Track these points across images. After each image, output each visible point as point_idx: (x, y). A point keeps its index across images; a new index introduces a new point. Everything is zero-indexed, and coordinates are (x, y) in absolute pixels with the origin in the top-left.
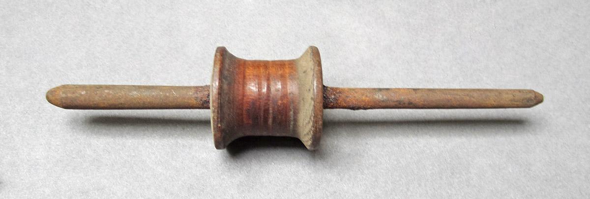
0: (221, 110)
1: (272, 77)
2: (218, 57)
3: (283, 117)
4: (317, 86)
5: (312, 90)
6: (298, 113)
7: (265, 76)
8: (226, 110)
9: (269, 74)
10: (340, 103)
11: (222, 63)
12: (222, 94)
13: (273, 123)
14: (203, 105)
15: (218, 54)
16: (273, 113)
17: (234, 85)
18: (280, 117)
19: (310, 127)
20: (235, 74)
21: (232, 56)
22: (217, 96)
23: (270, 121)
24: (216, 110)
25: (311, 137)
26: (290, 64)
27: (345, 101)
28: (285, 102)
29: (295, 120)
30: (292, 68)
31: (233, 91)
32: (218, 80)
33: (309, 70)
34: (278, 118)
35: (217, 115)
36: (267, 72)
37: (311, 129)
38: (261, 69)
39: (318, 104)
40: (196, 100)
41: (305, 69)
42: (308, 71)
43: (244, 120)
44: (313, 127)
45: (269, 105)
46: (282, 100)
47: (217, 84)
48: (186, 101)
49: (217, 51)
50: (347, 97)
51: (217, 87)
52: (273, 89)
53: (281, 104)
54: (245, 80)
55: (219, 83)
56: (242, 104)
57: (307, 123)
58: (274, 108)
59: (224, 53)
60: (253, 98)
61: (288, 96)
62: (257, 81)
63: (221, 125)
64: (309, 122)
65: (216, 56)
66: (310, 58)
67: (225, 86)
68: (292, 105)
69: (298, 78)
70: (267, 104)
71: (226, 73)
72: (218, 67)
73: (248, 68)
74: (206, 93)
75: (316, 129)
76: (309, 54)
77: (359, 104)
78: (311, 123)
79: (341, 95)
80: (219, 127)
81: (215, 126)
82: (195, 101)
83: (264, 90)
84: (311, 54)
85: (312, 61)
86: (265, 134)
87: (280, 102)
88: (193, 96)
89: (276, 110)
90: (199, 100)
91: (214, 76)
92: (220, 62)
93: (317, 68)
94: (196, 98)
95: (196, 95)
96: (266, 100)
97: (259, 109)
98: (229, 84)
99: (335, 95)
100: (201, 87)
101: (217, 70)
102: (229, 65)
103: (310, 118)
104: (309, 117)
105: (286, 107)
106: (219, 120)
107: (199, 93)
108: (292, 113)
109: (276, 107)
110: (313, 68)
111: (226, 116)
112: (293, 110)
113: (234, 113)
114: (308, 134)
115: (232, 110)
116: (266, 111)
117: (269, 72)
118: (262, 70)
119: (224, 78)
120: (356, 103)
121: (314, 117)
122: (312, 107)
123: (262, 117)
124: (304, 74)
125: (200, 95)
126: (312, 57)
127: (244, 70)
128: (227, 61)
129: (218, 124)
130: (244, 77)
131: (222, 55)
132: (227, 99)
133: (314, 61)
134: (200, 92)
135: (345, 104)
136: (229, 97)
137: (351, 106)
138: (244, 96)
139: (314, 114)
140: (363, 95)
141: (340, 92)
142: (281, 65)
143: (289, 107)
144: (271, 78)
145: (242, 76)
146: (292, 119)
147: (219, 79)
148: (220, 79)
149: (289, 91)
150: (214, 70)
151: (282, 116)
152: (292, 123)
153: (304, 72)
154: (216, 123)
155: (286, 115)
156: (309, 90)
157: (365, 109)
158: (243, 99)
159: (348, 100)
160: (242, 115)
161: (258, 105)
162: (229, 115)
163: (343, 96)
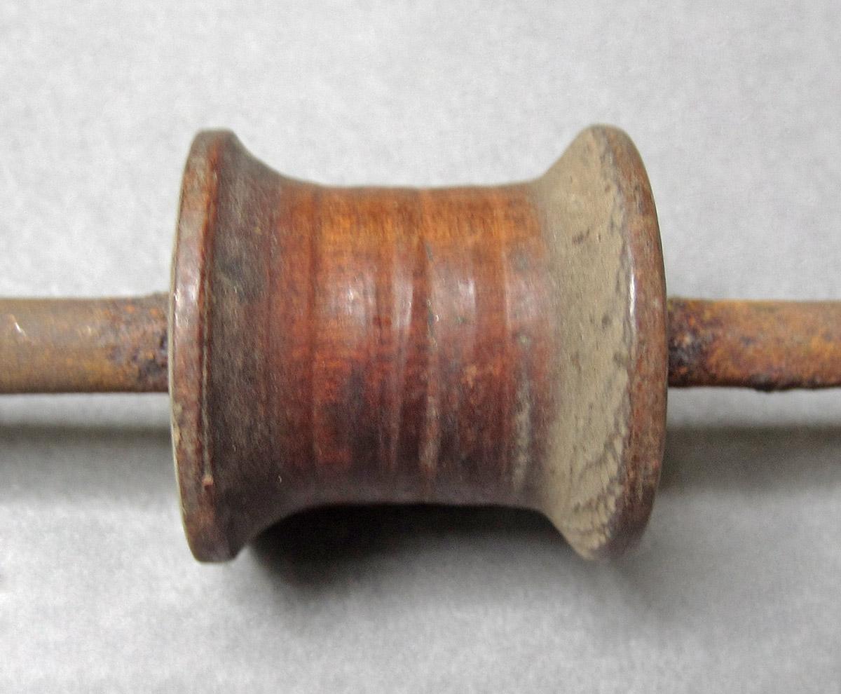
0: (212, 414)
1: (436, 259)
2: (201, 174)
3: (487, 435)
4: (642, 305)
5: (617, 323)
6: (552, 419)
7: (404, 258)
8: (236, 410)
9: (422, 249)
10: (718, 366)
11: (218, 201)
12: (218, 343)
13: (441, 459)
14: (142, 376)
15: (201, 161)
16: (443, 419)
17: (269, 301)
18: (471, 435)
19: (606, 481)
20: (273, 249)
21: (261, 172)
22: (194, 353)
23: (429, 452)
24: (191, 416)
25: (605, 520)
26: (510, 204)
27: (735, 355)
28: (497, 372)
29: (538, 449)
30: (520, 221)
31: (268, 326)
32: (197, 280)
33: (603, 229)
34: (463, 439)
35: (194, 435)
36: (415, 240)
37: (611, 492)
38: (388, 227)
39: (646, 385)
40: (112, 357)
41: (580, 225)
42: (594, 235)
43: (318, 449)
44: (622, 482)
45: (425, 385)
46: (482, 365)
47: (194, 292)
48: (69, 362)
49: (194, 150)
50: (748, 340)
51: (193, 311)
52: (439, 314)
53: (477, 380)
54: (320, 278)
55: (202, 290)
56: (307, 382)
57: (589, 466)
58: (445, 402)
59: (227, 157)
60: (354, 354)
61: (509, 345)
62: (370, 279)
63: (215, 476)
64: (602, 461)
65: (189, 169)
66: (605, 176)
67: (232, 308)
68: (526, 385)
69: (551, 268)
70: (414, 381)
71: (233, 245)
72: (199, 218)
73: (332, 222)
74: (156, 328)
75: (633, 489)
76: (595, 158)
77: (794, 371)
78: (612, 467)
79: (720, 332)
80: (207, 488)
81: (190, 483)
82: (107, 363)
83: (402, 320)
84: (603, 158)
85: (614, 189)
86: (403, 495)
87: (472, 371)
88: (101, 343)
89: (456, 406)
90: (123, 359)
91: (181, 261)
92: (205, 196)
93: (638, 223)
94: (113, 352)
95: (112, 339)
96: (409, 363)
97: (383, 401)
98: (250, 296)
99: (694, 332)
100: (135, 302)
101: (195, 232)
102: (249, 210)
103: (609, 445)
104: (603, 438)
105: (500, 395)
106: (206, 455)
107: (123, 327)
108: (523, 418)
109: (456, 392)
110: (619, 220)
111: (239, 437)
112: (527, 406)
113: (273, 423)
114: (590, 506)
115: (261, 410)
116: (414, 412)
117: (421, 239)
118: (393, 231)
119: (228, 269)
120: (783, 365)
121: (629, 441)
122: (617, 398)
123: (395, 437)
124: (574, 250)
125: (128, 336)
126: (611, 171)
127: (315, 232)
128: (240, 192)
129: (201, 473)
130: (315, 264)
131: (217, 165)
132: (239, 363)
133: (620, 188)
134: (128, 323)
135: (734, 371)
136: (246, 354)
137: (762, 379)
138: (313, 345)
139: (630, 429)
140: (811, 331)
141: (716, 322)
142: (471, 207)
143: (513, 393)
144: (431, 265)
145: (308, 262)
146: (523, 440)
147: (203, 276)
148: (208, 277)
149: (510, 324)
150: (179, 231)
151: (481, 430)
152: (523, 459)
153: (579, 239)
154: (192, 471)
155: (500, 424)
156: (606, 321)
157: (813, 386)
158: (309, 361)
159: (750, 351)
160: (306, 426)
161: (375, 384)
162: (250, 430)
163: (730, 336)
